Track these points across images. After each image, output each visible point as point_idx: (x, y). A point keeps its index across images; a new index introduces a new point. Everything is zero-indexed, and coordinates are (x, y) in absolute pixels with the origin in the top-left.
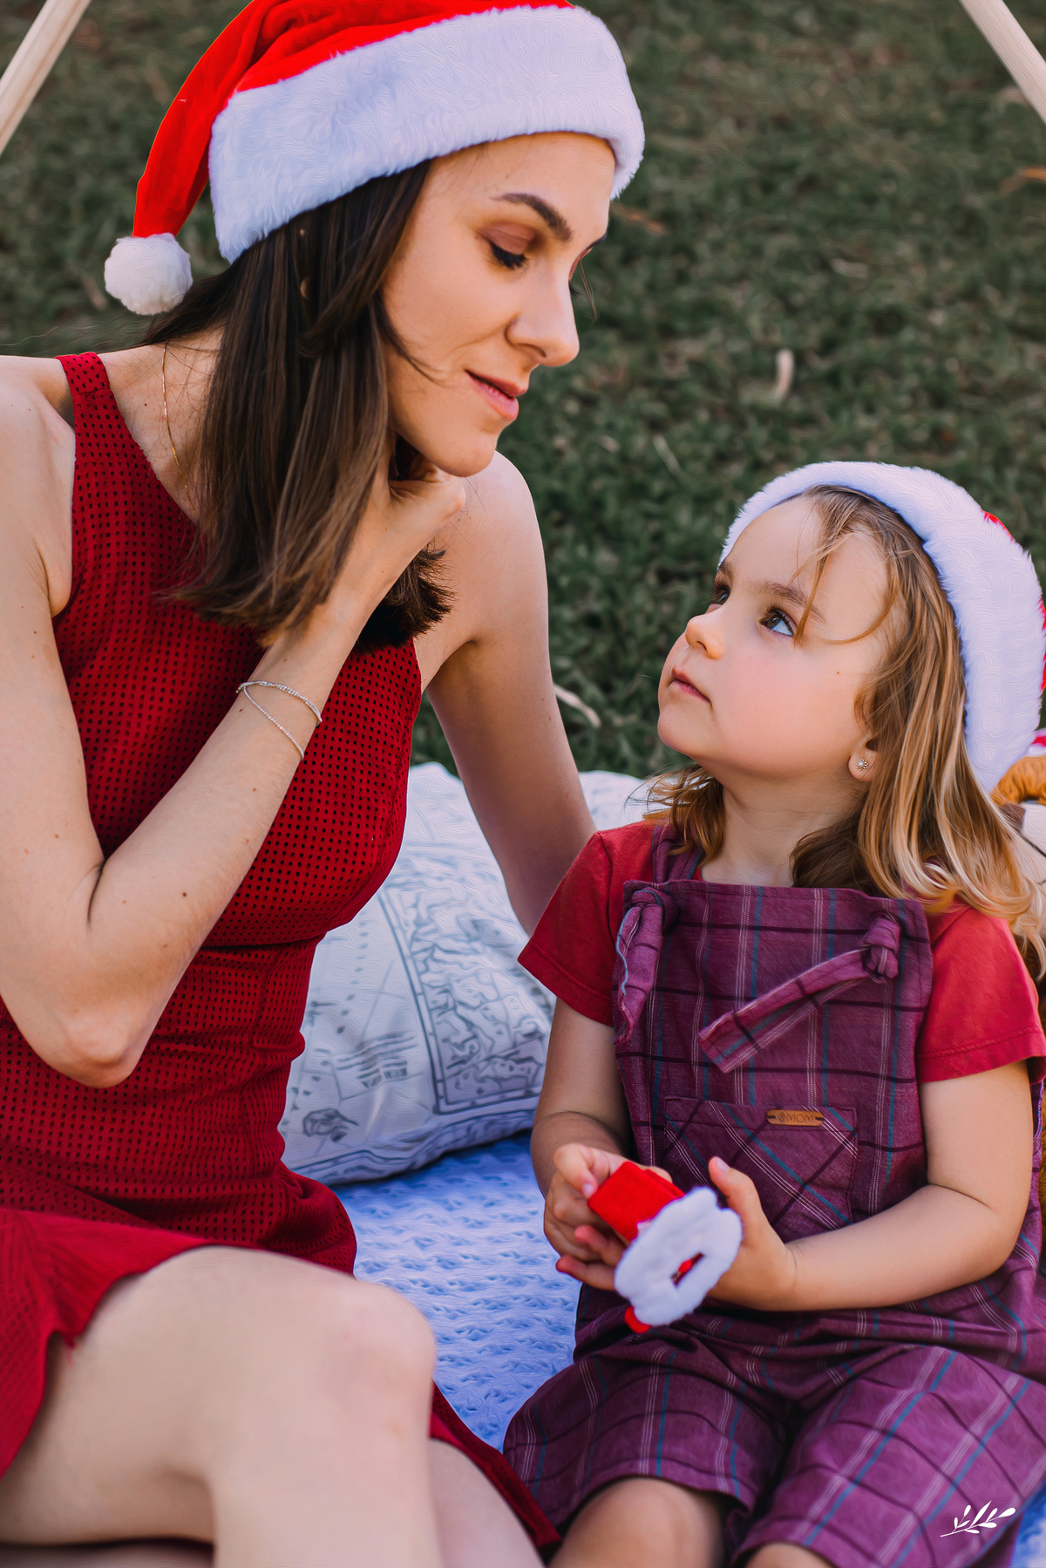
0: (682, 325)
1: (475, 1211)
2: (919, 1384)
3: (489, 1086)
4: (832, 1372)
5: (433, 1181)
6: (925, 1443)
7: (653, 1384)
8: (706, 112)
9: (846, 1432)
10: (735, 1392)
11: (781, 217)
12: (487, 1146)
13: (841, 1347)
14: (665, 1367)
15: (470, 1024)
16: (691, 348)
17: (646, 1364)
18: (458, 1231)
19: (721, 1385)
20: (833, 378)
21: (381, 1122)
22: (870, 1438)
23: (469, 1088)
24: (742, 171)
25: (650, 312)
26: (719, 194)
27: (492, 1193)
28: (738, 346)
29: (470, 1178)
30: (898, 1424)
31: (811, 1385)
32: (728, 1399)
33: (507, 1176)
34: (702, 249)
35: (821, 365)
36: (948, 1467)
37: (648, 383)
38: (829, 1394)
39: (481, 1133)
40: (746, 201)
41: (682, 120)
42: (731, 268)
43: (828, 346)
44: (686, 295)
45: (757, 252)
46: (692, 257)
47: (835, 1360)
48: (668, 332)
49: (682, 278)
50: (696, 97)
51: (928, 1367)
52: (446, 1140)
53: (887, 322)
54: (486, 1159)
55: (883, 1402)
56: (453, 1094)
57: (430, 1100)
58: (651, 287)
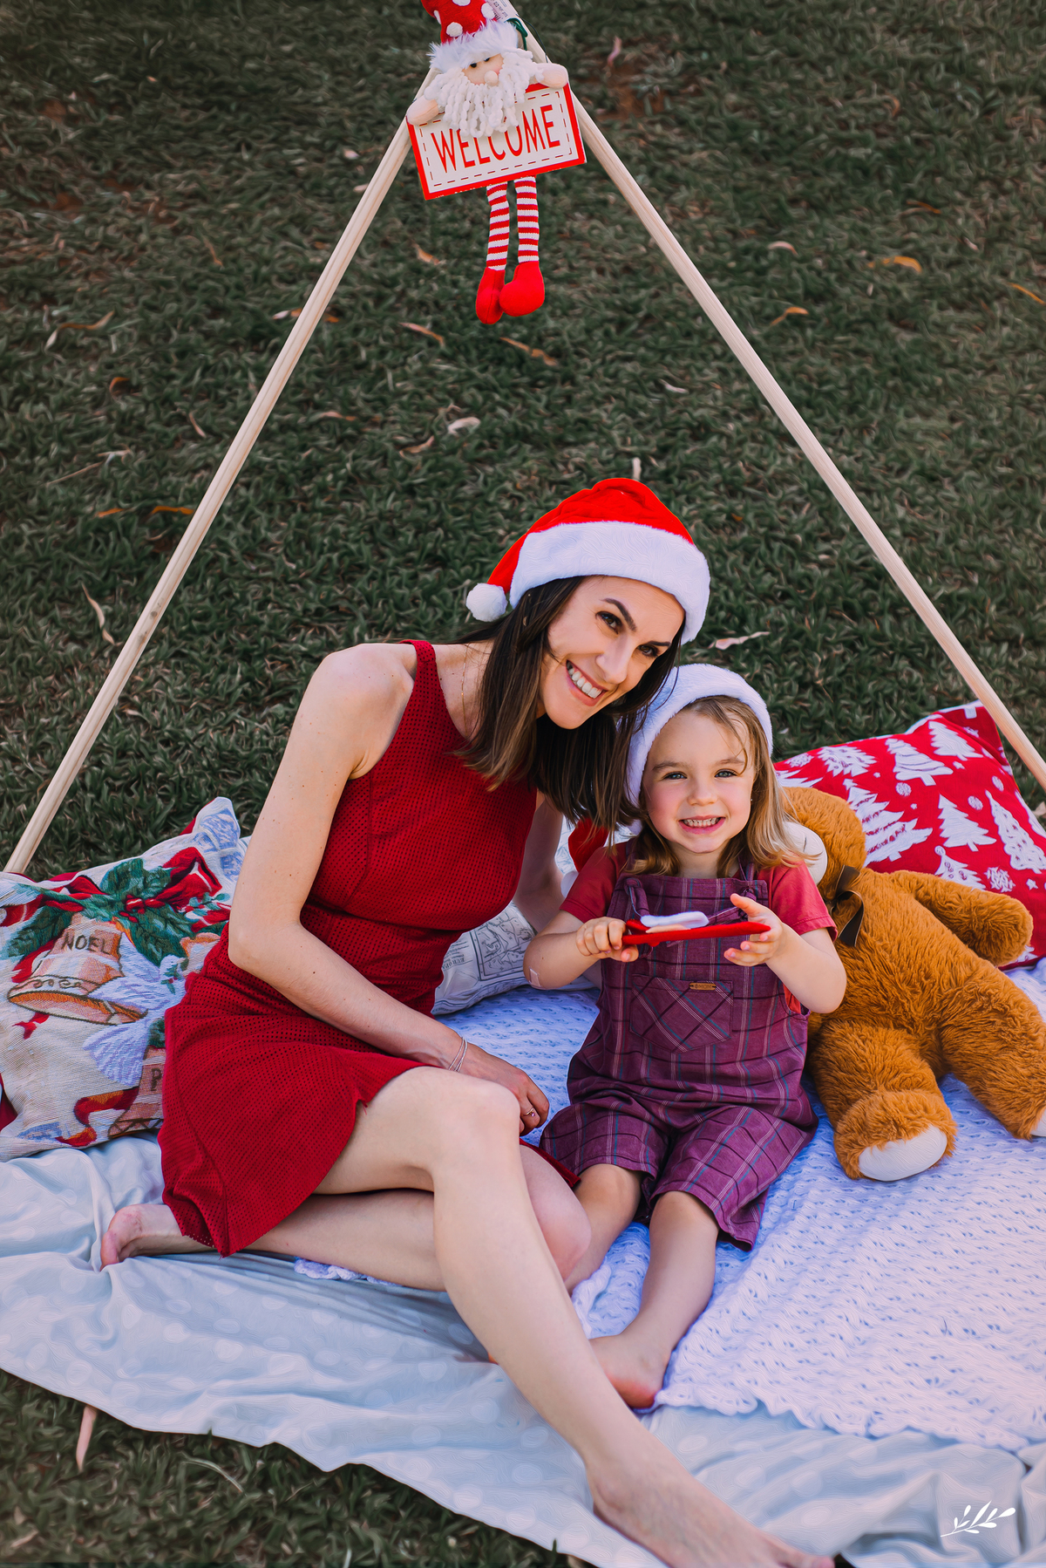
0: (570, 437)
1: (501, 1030)
2: (736, 1122)
3: (506, 966)
4: (697, 1117)
5: (477, 1014)
6: (738, 1149)
7: (611, 1120)
9: (704, 1143)
10: (649, 1123)
11: (630, 349)
12: (503, 994)
13: (703, 1105)
14: (618, 1112)
15: (495, 934)
16: (578, 455)
17: (605, 1109)
18: (495, 1041)
19: (641, 1118)
20: (666, 477)
21: (453, 986)
22: (714, 1146)
23: (496, 966)
24: (605, 312)
25: (549, 427)
26: (589, 332)
27: (509, 1021)
28: (605, 454)
29: (497, 1011)
30: (726, 1141)
31: (688, 1122)
32: (645, 1125)
33: (515, 1010)
34: (581, 377)
35: (661, 466)
36: (748, 1159)
38: (694, 1127)
39: (501, 989)
40: (607, 337)
43: (663, 451)
44: (572, 414)
46: (575, 384)
47: (699, 1111)
49: (569, 400)
51: (740, 1116)
52: (484, 993)
53: (700, 431)
54: (503, 1001)
55: (720, 1131)
56: (488, 970)
57: (476, 974)
58: (549, 409)
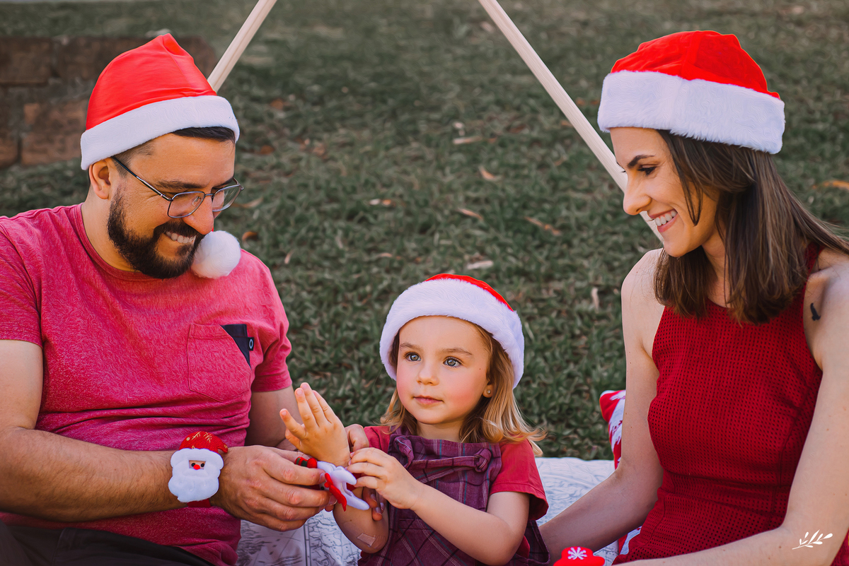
0: (557, 275)
8: (594, 182)
11: (618, 229)
16: (558, 286)
24: (606, 207)
25: (544, 269)
26: (592, 218)
28: (581, 285)
34: (576, 242)
37: (532, 301)
40: (604, 220)
41: (585, 185)
42: (587, 250)
44: (562, 262)
45: (602, 243)
46: (570, 245)
48: (549, 278)
49: (562, 255)
50: (592, 175)
58: (547, 258)
